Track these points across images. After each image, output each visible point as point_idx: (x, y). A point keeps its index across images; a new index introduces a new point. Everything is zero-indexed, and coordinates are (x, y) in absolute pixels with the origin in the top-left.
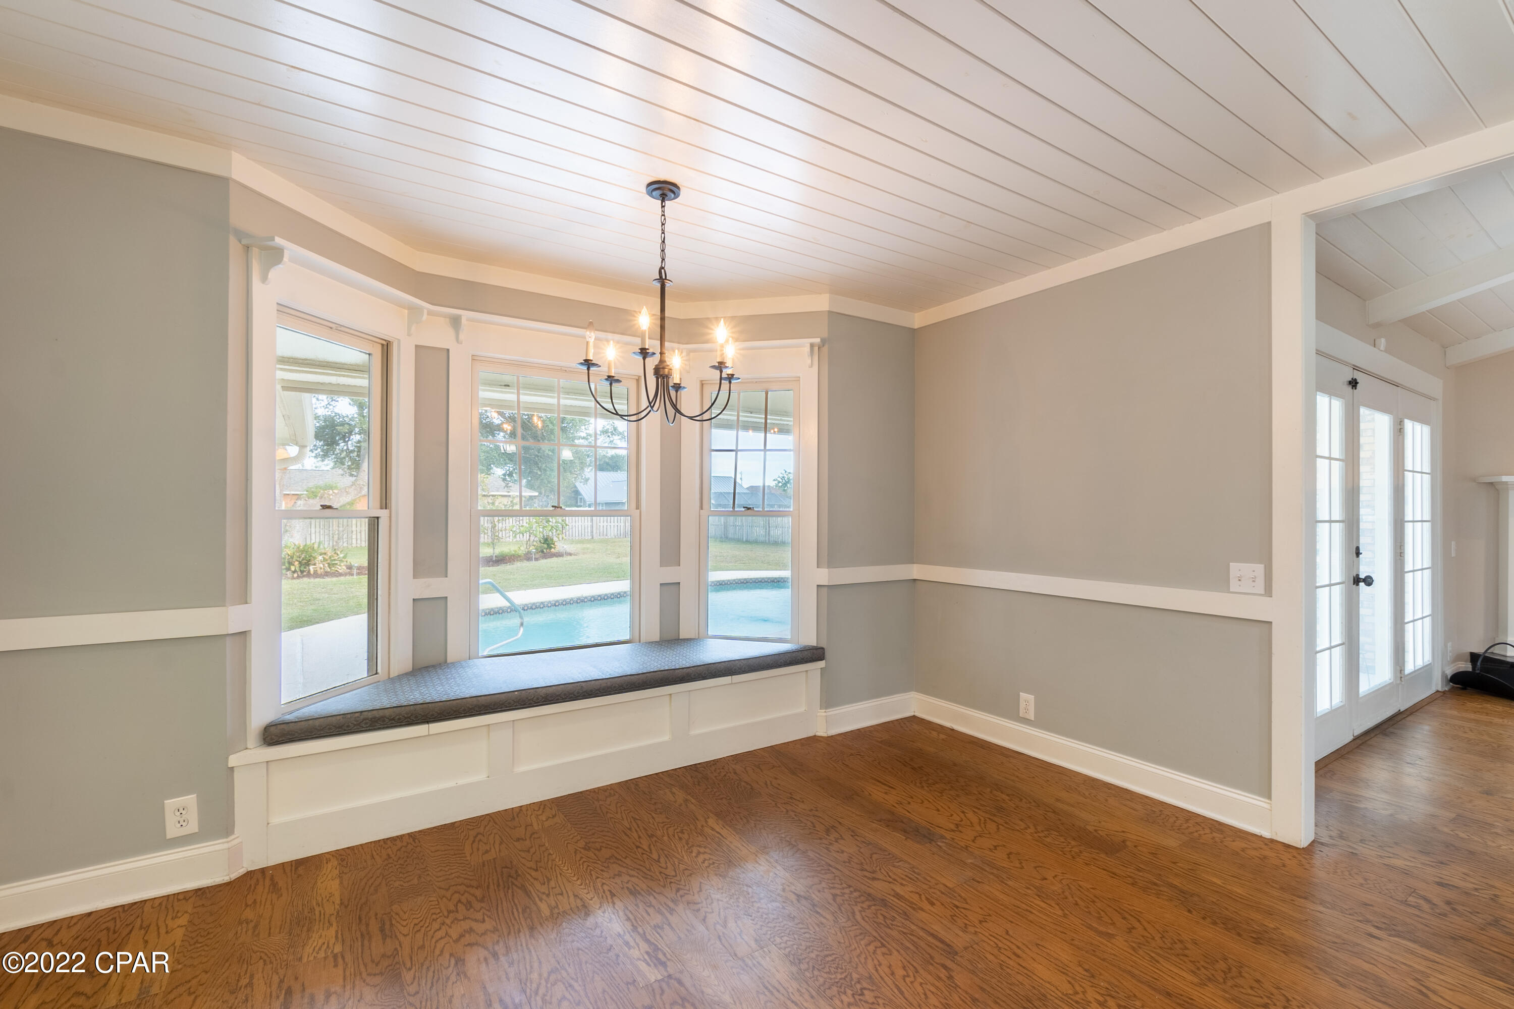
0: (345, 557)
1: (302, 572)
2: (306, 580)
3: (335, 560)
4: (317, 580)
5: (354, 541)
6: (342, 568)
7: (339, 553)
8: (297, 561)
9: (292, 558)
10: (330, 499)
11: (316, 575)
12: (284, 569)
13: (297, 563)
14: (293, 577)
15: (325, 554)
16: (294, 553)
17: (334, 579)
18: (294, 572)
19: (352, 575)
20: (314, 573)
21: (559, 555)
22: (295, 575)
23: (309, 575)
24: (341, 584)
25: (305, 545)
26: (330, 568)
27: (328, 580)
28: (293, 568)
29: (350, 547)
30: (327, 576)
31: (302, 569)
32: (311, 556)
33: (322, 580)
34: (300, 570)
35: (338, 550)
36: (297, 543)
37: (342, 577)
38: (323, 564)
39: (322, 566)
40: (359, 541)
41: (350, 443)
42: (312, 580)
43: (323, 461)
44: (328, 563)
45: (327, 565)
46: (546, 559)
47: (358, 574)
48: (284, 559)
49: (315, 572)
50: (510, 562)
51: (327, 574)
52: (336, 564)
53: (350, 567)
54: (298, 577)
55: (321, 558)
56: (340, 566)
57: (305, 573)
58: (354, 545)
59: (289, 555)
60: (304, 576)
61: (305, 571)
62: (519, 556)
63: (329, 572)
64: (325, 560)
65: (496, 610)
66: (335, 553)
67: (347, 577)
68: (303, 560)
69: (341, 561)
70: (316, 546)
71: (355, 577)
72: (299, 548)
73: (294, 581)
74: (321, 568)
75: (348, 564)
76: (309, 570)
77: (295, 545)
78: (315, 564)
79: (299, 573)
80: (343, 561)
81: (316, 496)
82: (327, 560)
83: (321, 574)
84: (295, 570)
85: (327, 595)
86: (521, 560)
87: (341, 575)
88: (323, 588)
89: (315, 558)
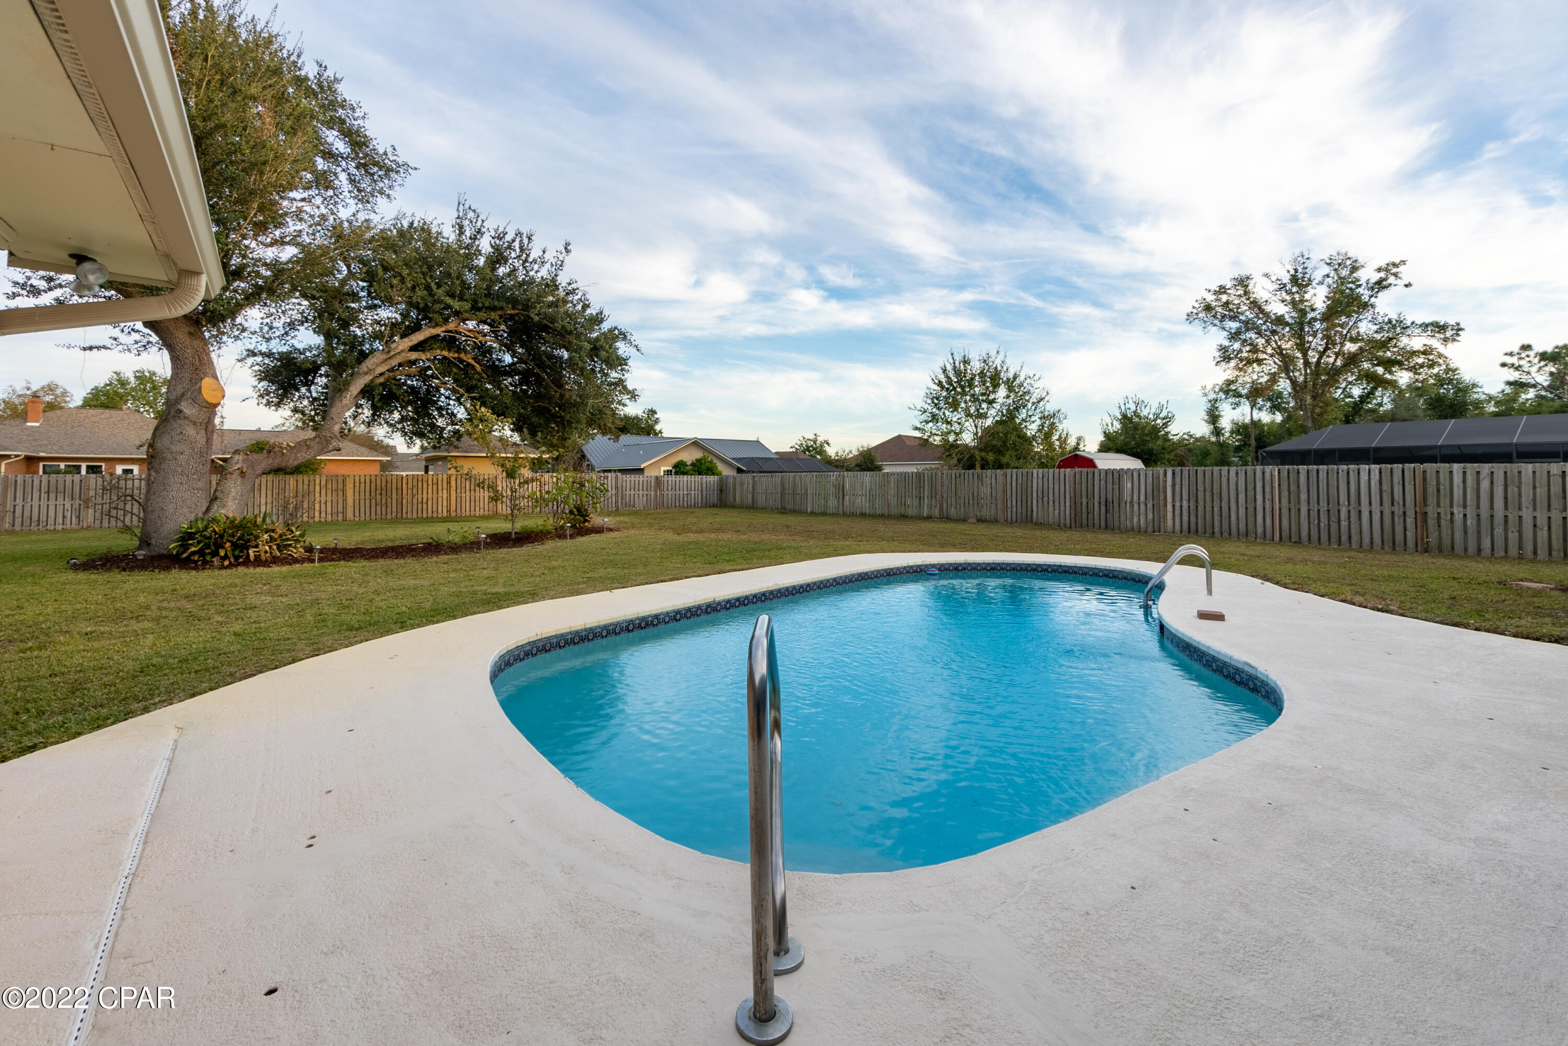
0: (302, 535)
1: (237, 558)
2: (241, 570)
3: (288, 540)
4: (260, 570)
5: (317, 514)
6: (298, 551)
7: (294, 529)
8: (229, 541)
9: (222, 536)
10: (283, 454)
11: (258, 562)
12: (209, 554)
13: (228, 544)
14: (223, 565)
15: (273, 531)
16: (224, 530)
17: (285, 569)
18: (226, 557)
19: (313, 561)
20: (255, 560)
21: (599, 530)
22: (226, 563)
23: (247, 563)
24: (294, 578)
25: (244, 518)
26: (280, 551)
27: (275, 569)
28: (222, 553)
29: (311, 521)
30: (274, 563)
31: (237, 553)
32: (252, 534)
33: (266, 570)
34: (234, 555)
35: (293, 524)
36: (231, 515)
37: (298, 565)
38: (270, 547)
39: (267, 548)
40: (323, 515)
41: (313, 388)
42: (251, 570)
43: (277, 410)
44: (278, 545)
45: (275, 547)
46: (582, 536)
47: (321, 560)
48: (210, 538)
49: (257, 558)
50: (538, 541)
51: (275, 561)
52: (290, 545)
53: (309, 549)
54: (231, 566)
55: (266, 536)
56: (295, 548)
57: (241, 560)
58: (317, 519)
59: (216, 533)
60: (239, 564)
61: (241, 557)
62: (549, 533)
63: (278, 557)
64: (272, 539)
65: (584, 634)
66: (288, 530)
67: (305, 565)
68: (239, 539)
69: (297, 541)
70: (259, 520)
71: (317, 564)
72: (232, 522)
73: (223, 572)
74: (266, 552)
75: (307, 544)
76: (248, 554)
77: (228, 518)
78: (257, 546)
79: (232, 560)
80: (300, 541)
81: (262, 449)
82: (275, 540)
83: (266, 561)
84: (226, 554)
85: (269, 599)
86: (552, 538)
87: (296, 561)
88: (265, 585)
89: (257, 537)
